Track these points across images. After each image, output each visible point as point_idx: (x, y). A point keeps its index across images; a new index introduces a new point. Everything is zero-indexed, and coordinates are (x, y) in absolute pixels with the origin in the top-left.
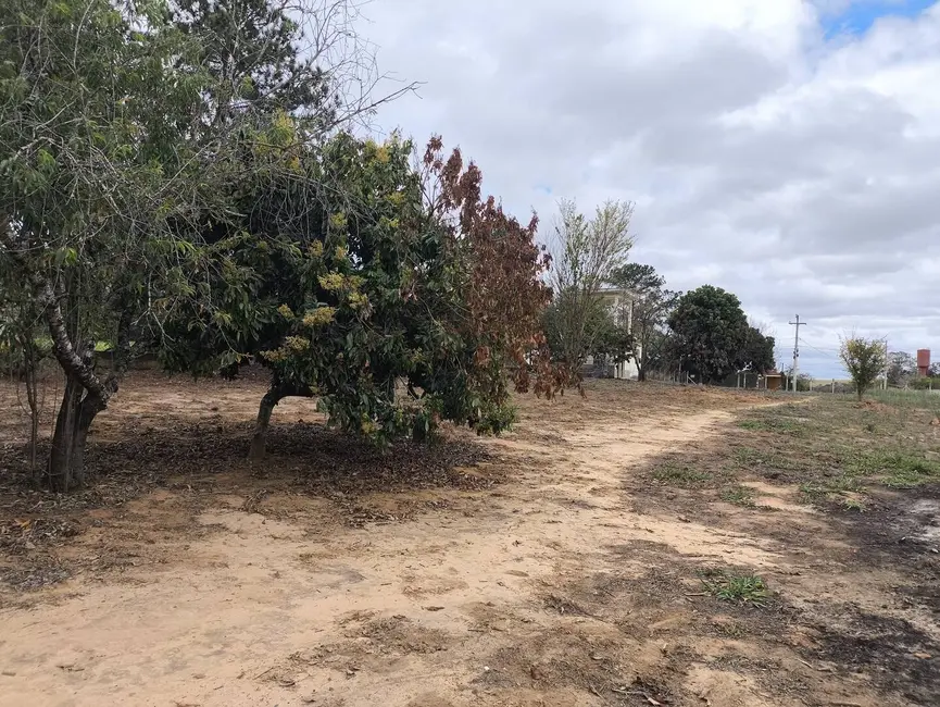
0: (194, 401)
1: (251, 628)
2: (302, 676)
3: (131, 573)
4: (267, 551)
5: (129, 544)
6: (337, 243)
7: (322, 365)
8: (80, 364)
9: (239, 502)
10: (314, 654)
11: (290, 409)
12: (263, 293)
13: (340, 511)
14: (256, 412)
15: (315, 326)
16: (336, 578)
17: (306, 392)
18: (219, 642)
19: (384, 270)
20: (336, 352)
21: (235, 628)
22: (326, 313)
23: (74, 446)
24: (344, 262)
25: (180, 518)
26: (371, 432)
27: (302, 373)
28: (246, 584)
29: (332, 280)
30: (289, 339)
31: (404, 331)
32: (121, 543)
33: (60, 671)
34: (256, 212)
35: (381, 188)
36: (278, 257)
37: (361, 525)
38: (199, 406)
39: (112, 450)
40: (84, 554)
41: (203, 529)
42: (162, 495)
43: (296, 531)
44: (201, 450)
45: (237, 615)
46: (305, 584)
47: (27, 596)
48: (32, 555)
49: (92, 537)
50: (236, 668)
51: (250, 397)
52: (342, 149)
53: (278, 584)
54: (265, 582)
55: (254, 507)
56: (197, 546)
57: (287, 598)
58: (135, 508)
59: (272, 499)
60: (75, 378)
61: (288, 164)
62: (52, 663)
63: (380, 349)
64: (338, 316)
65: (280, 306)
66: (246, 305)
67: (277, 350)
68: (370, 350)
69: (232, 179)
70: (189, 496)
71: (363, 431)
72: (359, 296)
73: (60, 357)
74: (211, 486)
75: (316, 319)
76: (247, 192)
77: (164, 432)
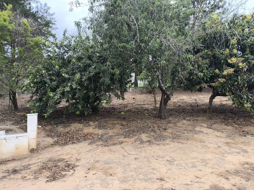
1: (213, 160)
2: (231, 177)
3: (179, 140)
4: (216, 140)
5: (178, 133)
6: (233, 48)
7: (230, 86)
8: (165, 89)
9: (206, 125)
10: (234, 171)
11: (218, 100)
12: (210, 66)
13: (237, 131)
14: (208, 101)
15: (227, 75)
16: (238, 151)
17: (224, 95)
18: (205, 162)
19: (250, 54)
20: (235, 82)
21: (209, 159)
22: (231, 70)
23: (164, 108)
24: (236, 54)
25: (190, 128)
26: (247, 107)
27: (223, 89)
28: (211, 148)
29: (234, 60)
30: (219, 79)
32: (176, 133)
33: (167, 161)
34: (207, 44)
35: (249, 28)
36: (214, 56)
37: (245, 136)
38: (191, 99)
39: (172, 110)
40: (168, 134)
41: (196, 132)
42: (185, 122)
43: (224, 135)
44: (193, 111)
45: (209, 156)
46: (228, 151)
47: (158, 142)
48: (158, 133)
49: (170, 130)
50: (210, 170)
51: (205, 96)
52: (234, 19)
53: (220, 149)
54: (215, 148)
55: (210, 127)
56: (195, 136)
57: (223, 154)
58: (179, 124)
59: (215, 125)
60: (164, 92)
61: (217, 28)
62: (165, 159)
63: (250, 80)
64: (234, 71)
65: (215, 70)
66: (205, 71)
67: (215, 83)
68: (246, 81)
69: (201, 36)
70: (192, 122)
71: (244, 107)
72: (242, 64)
73: (160, 88)
74: (197, 120)
75: (228, 73)
76: (205, 39)
77: (183, 106)
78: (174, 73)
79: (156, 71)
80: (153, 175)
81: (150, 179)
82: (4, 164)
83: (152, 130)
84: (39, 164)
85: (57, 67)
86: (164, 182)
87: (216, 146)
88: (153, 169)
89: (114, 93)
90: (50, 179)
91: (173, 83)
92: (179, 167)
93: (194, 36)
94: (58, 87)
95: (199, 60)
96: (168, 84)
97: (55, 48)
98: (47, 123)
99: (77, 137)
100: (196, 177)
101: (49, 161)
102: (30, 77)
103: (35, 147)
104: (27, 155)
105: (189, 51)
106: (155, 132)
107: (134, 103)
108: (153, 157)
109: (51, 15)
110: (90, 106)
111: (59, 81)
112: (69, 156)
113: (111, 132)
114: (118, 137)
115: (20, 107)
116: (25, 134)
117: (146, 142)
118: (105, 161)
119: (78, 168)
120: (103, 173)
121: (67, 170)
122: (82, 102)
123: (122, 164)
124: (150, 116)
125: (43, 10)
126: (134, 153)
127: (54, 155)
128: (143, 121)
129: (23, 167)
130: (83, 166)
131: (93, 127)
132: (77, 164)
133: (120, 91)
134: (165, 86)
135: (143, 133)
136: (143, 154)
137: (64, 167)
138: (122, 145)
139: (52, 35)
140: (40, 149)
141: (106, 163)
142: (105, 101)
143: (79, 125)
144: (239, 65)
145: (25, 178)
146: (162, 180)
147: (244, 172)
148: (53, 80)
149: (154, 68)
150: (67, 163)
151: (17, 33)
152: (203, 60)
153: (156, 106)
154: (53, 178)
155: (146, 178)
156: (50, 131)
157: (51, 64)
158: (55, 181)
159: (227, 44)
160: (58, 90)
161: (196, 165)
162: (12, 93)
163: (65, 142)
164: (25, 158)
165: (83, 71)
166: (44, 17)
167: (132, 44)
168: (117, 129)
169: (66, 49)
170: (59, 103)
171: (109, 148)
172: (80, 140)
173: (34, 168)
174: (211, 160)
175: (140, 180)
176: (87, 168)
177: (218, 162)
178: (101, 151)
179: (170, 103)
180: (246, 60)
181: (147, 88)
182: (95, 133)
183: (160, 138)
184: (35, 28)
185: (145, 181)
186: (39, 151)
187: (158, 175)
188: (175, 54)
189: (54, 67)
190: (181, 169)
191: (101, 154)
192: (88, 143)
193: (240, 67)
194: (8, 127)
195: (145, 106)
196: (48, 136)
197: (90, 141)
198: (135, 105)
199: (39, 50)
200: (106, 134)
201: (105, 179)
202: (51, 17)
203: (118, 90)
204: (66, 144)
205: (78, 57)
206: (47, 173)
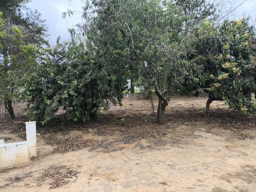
0: (187, 103)
1: (214, 164)
2: (232, 180)
3: (179, 145)
4: (215, 143)
5: (178, 138)
6: (226, 53)
7: (225, 91)
8: (162, 95)
9: (204, 130)
10: (235, 174)
11: (215, 104)
12: (205, 71)
13: (236, 134)
14: (205, 105)
15: (222, 80)
16: (238, 154)
17: (221, 99)
18: (206, 166)
19: (243, 59)
20: (230, 87)
21: (209, 163)
22: (226, 75)
23: (162, 114)
24: (229, 59)
25: (189, 133)
26: (244, 111)
27: (219, 94)
28: (211, 152)
29: (227, 65)
30: (214, 84)
31: (253, 78)
32: (176, 138)
33: (168, 166)
34: (201, 49)
35: (240, 33)
36: (208, 61)
37: (244, 139)
38: (188, 104)
39: (170, 115)
40: (168, 139)
41: (195, 136)
42: (183, 126)
43: (223, 139)
44: (191, 115)
45: (209, 160)
46: (228, 154)
47: (158, 147)
48: (157, 138)
49: (169, 135)
50: (212, 174)
51: (202, 101)
52: (225, 25)
53: (220, 153)
54: (215, 152)
55: (209, 131)
56: (195, 140)
57: (224, 157)
58: (178, 129)
59: (213, 129)
60: (161, 98)
61: (209, 34)
62: (166, 163)
63: (245, 84)
64: (229, 76)
65: (210, 75)
66: (200, 76)
67: (211, 88)
68: (241, 85)
69: (194, 42)
70: (190, 127)
71: (241, 110)
72: (236, 69)
73: (157, 93)
74: (196, 125)
75: (222, 77)
76: (198, 44)
77: (181, 111)
78: (170, 79)
79: (152, 77)
80: (155, 179)
81: (153, 183)
82: (6, 172)
83: (151, 135)
84: (41, 172)
85: (52, 74)
86: (167, 186)
87: (216, 150)
88: (155, 174)
89: (111, 99)
90: (53, 186)
91: (169, 88)
92: (181, 171)
93: (188, 42)
94: (54, 94)
95: (194, 66)
96: (164, 90)
97: (49, 55)
98: (45, 130)
99: (77, 144)
100: (198, 180)
101: (51, 168)
102: (26, 85)
103: (35, 155)
104: (28, 163)
105: (183, 57)
106: (155, 137)
107: (132, 109)
108: (154, 162)
109: (42, 22)
110: (88, 113)
111: (55, 89)
112: (70, 163)
113: (110, 139)
114: (118, 143)
115: (17, 115)
116: (24, 142)
117: (146, 147)
118: (106, 167)
119: (80, 174)
120: (106, 178)
121: (70, 177)
122: (80, 109)
123: (124, 169)
124: (148, 121)
125: (34, 16)
126: (135, 158)
127: (56, 162)
128: (142, 127)
129: (25, 175)
130: (85, 173)
131: (93, 134)
132: (79, 170)
133: (117, 98)
134: (161, 91)
135: (143, 138)
136: (144, 159)
137: (66, 174)
138: (123, 151)
139: (45, 42)
140: (41, 156)
141: (108, 169)
142: (103, 108)
143: (78, 132)
144: (233, 69)
145: (28, 186)
146: (165, 184)
147: (245, 174)
148: (49, 87)
149: (150, 74)
150: (69, 169)
151: (9, 40)
152: (197, 66)
153: (154, 112)
154: (57, 185)
155: (149, 182)
156: (50, 139)
157: (45, 71)
158: (58, 188)
159: (220, 49)
160: (54, 97)
161: (198, 168)
162: (8, 101)
163: (65, 149)
164: (26, 166)
165: (79, 78)
166: (35, 24)
167: (127, 50)
168: (117, 135)
169: (60, 56)
170: (56, 110)
171: (110, 154)
172: (80, 147)
173: (36, 175)
174: (212, 164)
175: (143, 184)
176: (89, 174)
177: (219, 166)
178: (102, 157)
179: (167, 109)
180: (239, 65)
181: (144, 94)
182: (95, 139)
183: (160, 143)
184: (27, 36)
185: (148, 186)
186: (40, 159)
187: (161, 179)
188: (169, 60)
189: (49, 74)
190: (182, 173)
191: (102, 160)
192: (88, 150)
193: (233, 72)
194: (6, 136)
195: (143, 112)
196: (48, 143)
197: (90, 148)
198: (133, 111)
199: (33, 57)
200: (106, 140)
201: (109, 184)
202: (43, 23)
203: (115, 96)
204: (66, 151)
205: (73, 64)
206: (50, 180)
